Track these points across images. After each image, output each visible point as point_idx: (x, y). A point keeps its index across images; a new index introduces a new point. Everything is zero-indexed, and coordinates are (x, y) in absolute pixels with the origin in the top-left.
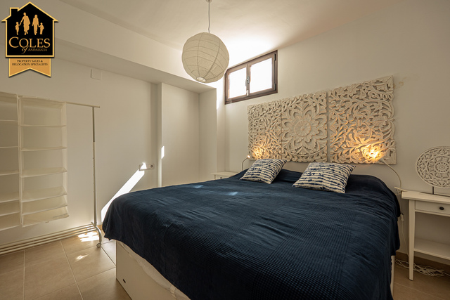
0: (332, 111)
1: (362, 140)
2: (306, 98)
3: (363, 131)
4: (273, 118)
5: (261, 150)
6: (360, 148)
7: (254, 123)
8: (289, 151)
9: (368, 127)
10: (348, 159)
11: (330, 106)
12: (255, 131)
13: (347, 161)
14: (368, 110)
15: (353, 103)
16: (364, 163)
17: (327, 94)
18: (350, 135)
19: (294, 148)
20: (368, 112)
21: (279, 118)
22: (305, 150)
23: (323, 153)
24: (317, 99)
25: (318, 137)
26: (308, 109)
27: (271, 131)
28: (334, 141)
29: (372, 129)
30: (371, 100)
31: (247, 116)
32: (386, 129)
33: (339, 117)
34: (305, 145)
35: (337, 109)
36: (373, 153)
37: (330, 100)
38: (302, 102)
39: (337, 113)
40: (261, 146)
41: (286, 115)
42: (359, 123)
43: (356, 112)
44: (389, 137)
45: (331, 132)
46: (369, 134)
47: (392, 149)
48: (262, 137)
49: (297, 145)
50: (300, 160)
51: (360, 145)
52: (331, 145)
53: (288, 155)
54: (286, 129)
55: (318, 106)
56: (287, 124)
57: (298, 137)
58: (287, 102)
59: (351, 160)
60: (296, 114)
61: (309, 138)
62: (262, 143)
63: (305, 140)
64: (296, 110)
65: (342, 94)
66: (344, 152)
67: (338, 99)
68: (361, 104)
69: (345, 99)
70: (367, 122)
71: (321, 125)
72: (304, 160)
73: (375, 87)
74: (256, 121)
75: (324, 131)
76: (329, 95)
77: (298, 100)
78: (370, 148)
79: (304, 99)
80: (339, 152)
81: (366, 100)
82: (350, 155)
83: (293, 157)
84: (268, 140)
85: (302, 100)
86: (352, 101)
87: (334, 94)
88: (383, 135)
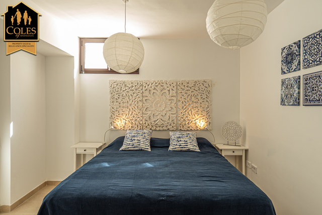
0: (180, 96)
1: (196, 115)
2: (162, 83)
3: (197, 110)
4: (135, 95)
5: (123, 121)
6: (195, 120)
7: (116, 96)
8: (149, 122)
9: (199, 108)
10: (189, 127)
11: (179, 92)
12: (117, 103)
13: (188, 129)
14: (199, 97)
15: (192, 92)
16: (197, 130)
17: (177, 83)
18: (190, 112)
19: (153, 119)
20: (199, 99)
21: (140, 95)
22: (161, 121)
23: (174, 123)
24: (170, 85)
25: (170, 112)
26: (164, 91)
27: (134, 105)
28: (181, 115)
29: (201, 109)
30: (201, 92)
31: (108, 90)
32: (208, 109)
33: (183, 100)
34: (162, 117)
35: (183, 94)
36: (201, 124)
37: (179, 88)
38: (159, 86)
39: (183, 97)
40: (124, 117)
41: (146, 93)
42: (195, 105)
43: (193, 98)
44: (208, 115)
45: (179, 110)
46: (200, 112)
47: (210, 121)
48: (124, 110)
49: (155, 117)
50: (158, 129)
51: (195, 119)
52: (179, 118)
53: (148, 125)
54: (147, 105)
55: (171, 90)
56: (147, 101)
57: (156, 111)
58: (148, 84)
59: (191, 128)
60: (155, 94)
61: (164, 112)
62: (125, 115)
63: (161, 114)
64: (155, 91)
65: (186, 85)
66: (186, 123)
67: (183, 88)
68: (196, 93)
69: (187, 89)
70: (199, 105)
71: (173, 104)
72: (161, 129)
73: (203, 84)
74: (117, 95)
75: (175, 108)
76: (178, 84)
77: (156, 83)
78: (200, 120)
79: (161, 84)
80: (184, 123)
81: (198, 91)
82: (190, 125)
83: (152, 126)
84: (131, 113)
85: (159, 84)
86: (191, 90)
87: (181, 84)
88: (206, 113)
